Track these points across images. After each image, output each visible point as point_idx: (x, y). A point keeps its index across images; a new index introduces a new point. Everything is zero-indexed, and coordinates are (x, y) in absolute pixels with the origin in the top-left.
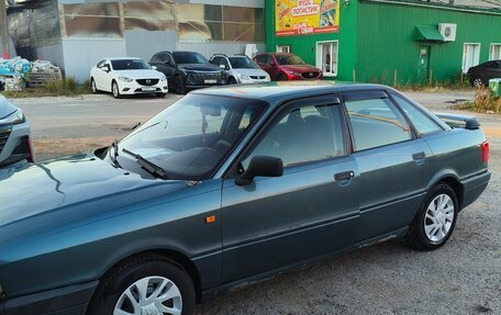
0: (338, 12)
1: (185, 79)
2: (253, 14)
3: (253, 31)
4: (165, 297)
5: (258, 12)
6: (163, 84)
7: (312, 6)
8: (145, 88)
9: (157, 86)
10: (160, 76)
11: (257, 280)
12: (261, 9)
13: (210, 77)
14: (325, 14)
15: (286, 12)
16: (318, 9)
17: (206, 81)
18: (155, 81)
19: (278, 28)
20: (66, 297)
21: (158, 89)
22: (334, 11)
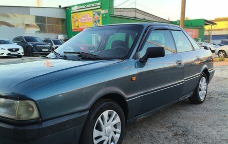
0: (101, 21)
1: (32, 49)
2: (60, 22)
3: (61, 29)
4: (115, 122)
5: (63, 20)
6: (21, 51)
7: (89, 18)
8: (12, 53)
9: (18, 52)
10: (20, 47)
11: (147, 115)
12: (64, 19)
13: (45, 48)
14: (95, 22)
15: (77, 20)
16: (92, 19)
17: (43, 50)
18: (17, 50)
19: (73, 28)
20: (74, 119)
21: (19, 53)
22: (99, 20)
